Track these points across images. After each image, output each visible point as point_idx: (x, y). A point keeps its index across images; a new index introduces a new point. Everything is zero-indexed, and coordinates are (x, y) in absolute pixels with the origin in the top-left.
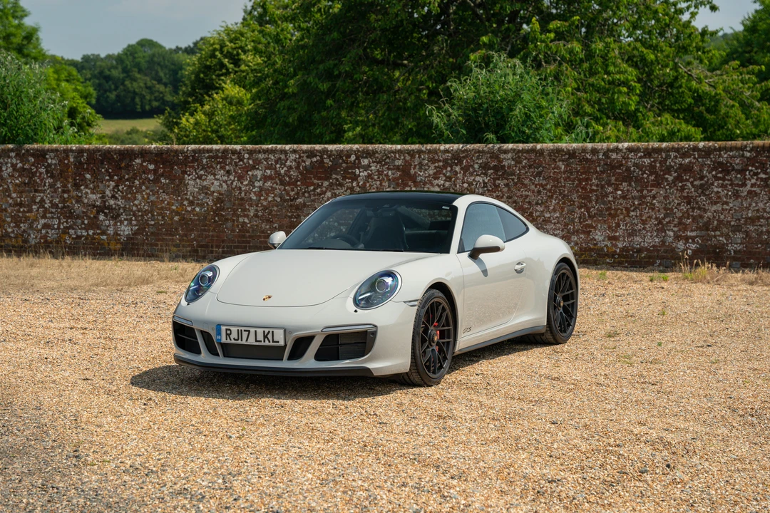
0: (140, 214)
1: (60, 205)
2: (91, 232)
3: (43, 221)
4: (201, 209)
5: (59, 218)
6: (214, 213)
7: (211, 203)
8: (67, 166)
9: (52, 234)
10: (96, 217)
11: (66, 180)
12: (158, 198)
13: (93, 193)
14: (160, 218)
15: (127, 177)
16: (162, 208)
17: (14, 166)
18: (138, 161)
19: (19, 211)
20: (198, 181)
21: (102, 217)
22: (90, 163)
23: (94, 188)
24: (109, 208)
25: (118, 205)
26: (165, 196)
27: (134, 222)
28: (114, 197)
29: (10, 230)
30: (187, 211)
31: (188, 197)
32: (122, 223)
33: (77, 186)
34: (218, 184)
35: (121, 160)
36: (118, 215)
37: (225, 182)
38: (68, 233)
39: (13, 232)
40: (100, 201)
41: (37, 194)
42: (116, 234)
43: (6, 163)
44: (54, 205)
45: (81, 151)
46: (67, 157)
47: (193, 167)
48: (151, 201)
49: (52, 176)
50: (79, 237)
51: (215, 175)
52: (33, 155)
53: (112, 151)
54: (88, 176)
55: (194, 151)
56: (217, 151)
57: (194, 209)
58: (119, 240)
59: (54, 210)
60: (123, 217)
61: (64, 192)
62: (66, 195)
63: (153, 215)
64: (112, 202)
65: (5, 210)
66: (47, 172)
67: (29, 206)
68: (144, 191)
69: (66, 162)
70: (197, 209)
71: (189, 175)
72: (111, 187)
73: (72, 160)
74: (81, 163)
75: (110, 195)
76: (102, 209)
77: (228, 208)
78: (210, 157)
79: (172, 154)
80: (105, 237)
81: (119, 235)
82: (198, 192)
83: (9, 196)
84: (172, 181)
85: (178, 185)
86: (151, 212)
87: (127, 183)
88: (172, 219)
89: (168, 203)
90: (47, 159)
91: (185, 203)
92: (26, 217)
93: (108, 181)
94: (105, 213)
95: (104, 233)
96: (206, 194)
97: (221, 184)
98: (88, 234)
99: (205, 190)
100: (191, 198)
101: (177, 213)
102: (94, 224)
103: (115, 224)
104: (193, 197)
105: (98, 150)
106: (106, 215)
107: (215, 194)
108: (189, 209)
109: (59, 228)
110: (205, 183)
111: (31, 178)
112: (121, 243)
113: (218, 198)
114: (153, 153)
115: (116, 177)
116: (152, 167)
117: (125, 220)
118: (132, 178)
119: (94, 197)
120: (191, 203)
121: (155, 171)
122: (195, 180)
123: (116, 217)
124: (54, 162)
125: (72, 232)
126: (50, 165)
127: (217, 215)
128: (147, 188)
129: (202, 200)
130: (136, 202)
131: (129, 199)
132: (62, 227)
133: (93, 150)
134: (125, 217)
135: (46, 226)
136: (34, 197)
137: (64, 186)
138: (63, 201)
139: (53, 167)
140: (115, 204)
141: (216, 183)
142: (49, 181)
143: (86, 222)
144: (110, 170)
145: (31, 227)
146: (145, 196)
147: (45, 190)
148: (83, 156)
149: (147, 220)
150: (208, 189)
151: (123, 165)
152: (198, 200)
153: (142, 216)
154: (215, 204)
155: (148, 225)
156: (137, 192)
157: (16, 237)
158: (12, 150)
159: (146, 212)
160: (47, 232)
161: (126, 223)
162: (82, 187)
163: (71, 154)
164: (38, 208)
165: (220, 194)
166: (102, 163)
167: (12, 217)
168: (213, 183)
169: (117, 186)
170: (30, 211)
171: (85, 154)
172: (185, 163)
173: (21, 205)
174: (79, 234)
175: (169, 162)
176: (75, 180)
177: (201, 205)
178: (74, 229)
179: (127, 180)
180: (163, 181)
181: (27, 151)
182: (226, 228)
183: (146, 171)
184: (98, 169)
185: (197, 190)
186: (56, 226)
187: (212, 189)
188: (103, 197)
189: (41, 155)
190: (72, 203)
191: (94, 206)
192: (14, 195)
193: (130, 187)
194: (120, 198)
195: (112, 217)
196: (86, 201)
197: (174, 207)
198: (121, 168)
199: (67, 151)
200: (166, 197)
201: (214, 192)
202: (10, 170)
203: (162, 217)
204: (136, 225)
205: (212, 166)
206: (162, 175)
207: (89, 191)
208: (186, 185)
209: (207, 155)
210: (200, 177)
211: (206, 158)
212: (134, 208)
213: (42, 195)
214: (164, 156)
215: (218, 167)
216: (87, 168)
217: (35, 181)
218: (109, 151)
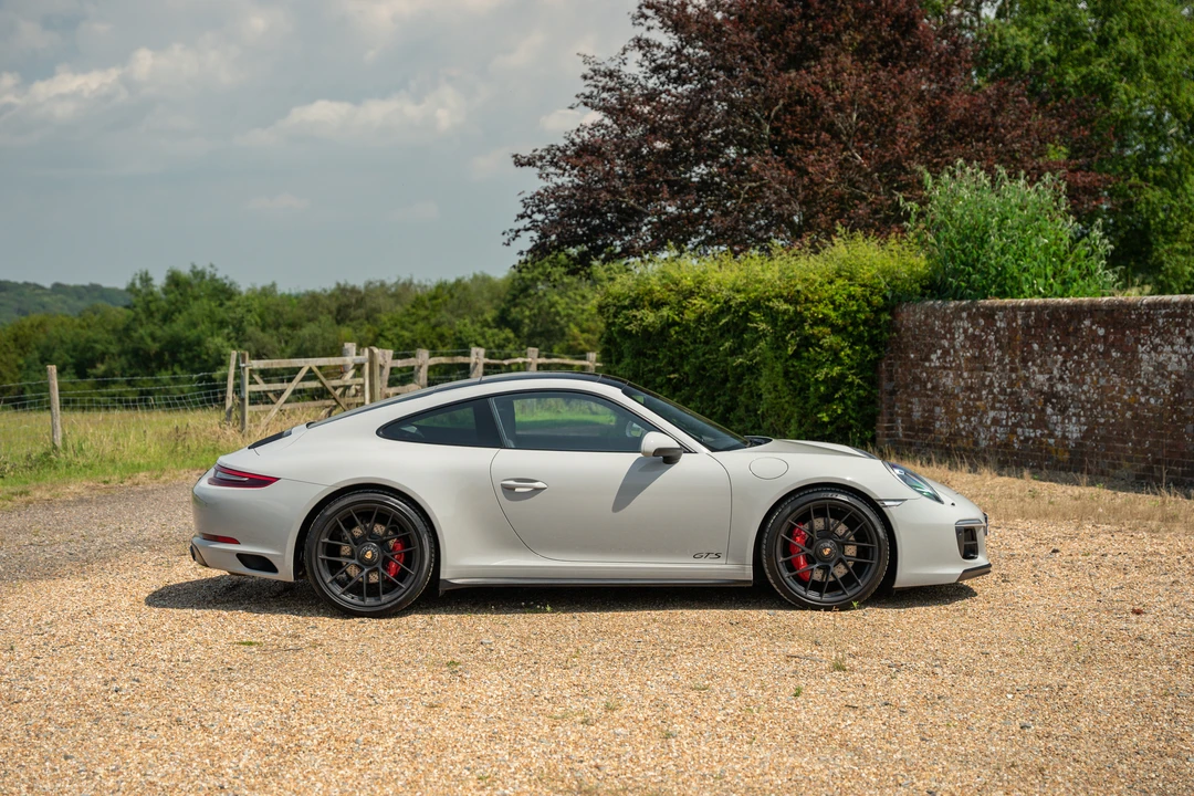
0: (1089, 406)
1: (1008, 390)
2: (1039, 432)
3: (992, 414)
4: (1156, 401)
5: (1007, 410)
6: (1172, 407)
7: (1168, 391)
8: (1014, 331)
9: (1001, 434)
10: (1043, 410)
11: (1014, 352)
12: (1108, 381)
13: (1041, 373)
14: (1110, 413)
15: (1075, 347)
16: (1112, 399)
17: (965, 331)
18: (1087, 323)
19: (969, 399)
20: (1153, 354)
21: (1049, 410)
22: (1038, 327)
23: (1041, 366)
24: (1055, 395)
25: (1066, 392)
26: (1115, 379)
27: (1083, 419)
28: (1061, 378)
29: (962, 426)
30: (1140, 403)
31: (1141, 380)
32: (1070, 420)
33: (1024, 361)
34: (1176, 360)
35: (1069, 321)
36: (1066, 408)
37: (1185, 356)
38: (1016, 433)
39: (964, 428)
40: (1047, 384)
41: (987, 374)
42: (1065, 437)
43: (959, 328)
44: (1003, 391)
45: (1029, 308)
46: (1016, 316)
47: (1146, 331)
48: (1102, 387)
49: (1000, 348)
50: (1027, 439)
51: (1172, 344)
52: (983, 315)
53: (1060, 308)
54: (1036, 346)
55: (1148, 305)
56: (1176, 304)
57: (1148, 400)
58: (1067, 446)
59: (1002, 398)
60: (1072, 410)
61: (1013, 370)
62: (1014, 376)
63: (1102, 408)
64: (1060, 387)
65: (957, 396)
66: (996, 339)
67: (979, 391)
68: (1093, 370)
69: (1014, 325)
70: (1152, 401)
71: (1143, 346)
72: (1059, 364)
73: (1020, 322)
74: (1029, 327)
75: (1058, 376)
76: (1050, 396)
77: (1188, 400)
78: (1167, 316)
79: (1124, 311)
80: (1052, 441)
81: (1067, 438)
82: (1153, 373)
83: (961, 376)
84: (1124, 353)
85: (1130, 362)
86: (1101, 404)
87: (1076, 357)
88: (1123, 416)
89: (1119, 392)
90: (996, 321)
91: (1139, 390)
92: (977, 408)
93: (1056, 353)
94: (1052, 403)
95: (1051, 435)
96: (1163, 375)
97: (1180, 361)
98: (1036, 436)
99: (1160, 368)
100: (1145, 382)
101: (1130, 407)
102: (1041, 422)
103: (1063, 422)
104: (1148, 380)
105: (1045, 307)
106: (1054, 409)
107: (1173, 376)
108: (1143, 400)
109: (1007, 425)
110: (1161, 358)
111: (981, 349)
112: (1070, 452)
113: (1177, 384)
114: (1102, 310)
115: (1064, 349)
116: (1101, 332)
117: (1074, 414)
118: (1080, 349)
119: (1041, 378)
120: (1146, 391)
121: (1105, 337)
122: (1149, 352)
123: (1063, 411)
124: (1003, 325)
125: (1019, 430)
126: (999, 329)
127: (1175, 411)
128: (1097, 366)
129: (1157, 385)
130: (1085, 388)
131: (1077, 382)
132: (1010, 424)
133: (1041, 306)
134: (1073, 410)
135: (996, 421)
136: (983, 378)
137: (1012, 362)
138: (1011, 384)
139: (1002, 332)
140: (1063, 390)
141: (1175, 358)
142: (998, 353)
143: (1033, 417)
144: (1058, 338)
145: (981, 422)
146: (1095, 378)
147: (995, 367)
148: (1031, 315)
149: (1096, 417)
150: (1164, 367)
151: (1071, 329)
152: (1153, 385)
153: (1091, 409)
154: (1173, 393)
155: (1098, 424)
156: (1086, 372)
157: (967, 437)
158: (963, 309)
159: (1096, 404)
160: (996, 431)
161: (1074, 419)
162: (1030, 364)
163: (1019, 313)
164: (988, 394)
165: (1180, 377)
166: (1050, 327)
167: (963, 406)
168: (1170, 358)
169: (1065, 362)
170: (979, 398)
171: (1033, 313)
172: (1137, 326)
173: (970, 389)
174: (1027, 434)
175: (1121, 323)
176: (1023, 352)
177: (1156, 394)
178: (1022, 427)
179: (1076, 352)
180: (1114, 354)
181: (978, 309)
182: (1186, 433)
183: (1095, 339)
184: (1045, 335)
185: (1151, 369)
186: (1004, 422)
187: (1169, 369)
188: (1050, 379)
189: (990, 314)
190: (1019, 388)
191: (1041, 392)
192: (965, 375)
193: (1078, 363)
194: (1068, 380)
195: (1059, 410)
196: (1033, 384)
197: (1126, 397)
198: (1068, 334)
199: (1015, 308)
200: (1118, 380)
201: (1171, 373)
202: (962, 338)
203: (1114, 413)
204: (1085, 424)
205: (1169, 331)
206: (1113, 345)
207: (1036, 369)
208: (1140, 361)
209: (1163, 312)
210: (1155, 348)
211: (1163, 317)
212: (1083, 397)
213: (991, 374)
214: (1116, 314)
215: (1177, 332)
216: (1035, 335)
217: (984, 353)
218: (1057, 308)
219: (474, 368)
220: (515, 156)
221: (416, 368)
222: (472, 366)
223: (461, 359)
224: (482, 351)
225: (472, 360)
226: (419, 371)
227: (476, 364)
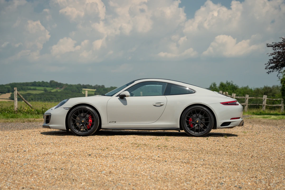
219: (264, 100)
220: (267, 44)
221: (245, 99)
222: (263, 100)
223: (261, 98)
224: (266, 96)
225: (264, 98)
226: (246, 100)
227: (264, 99)
